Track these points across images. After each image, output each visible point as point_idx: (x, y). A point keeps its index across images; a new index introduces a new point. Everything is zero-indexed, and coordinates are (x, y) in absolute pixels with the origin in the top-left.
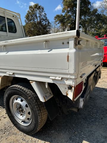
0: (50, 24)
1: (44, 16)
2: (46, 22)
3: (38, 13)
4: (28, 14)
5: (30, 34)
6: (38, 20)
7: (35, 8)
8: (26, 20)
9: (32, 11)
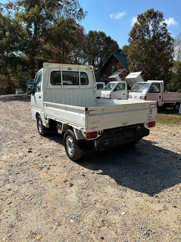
0: (171, 42)
1: (163, 28)
2: (164, 38)
3: (152, 25)
4: (134, 28)
5: (134, 60)
6: (150, 37)
7: (147, 17)
8: (131, 38)
9: (141, 23)
